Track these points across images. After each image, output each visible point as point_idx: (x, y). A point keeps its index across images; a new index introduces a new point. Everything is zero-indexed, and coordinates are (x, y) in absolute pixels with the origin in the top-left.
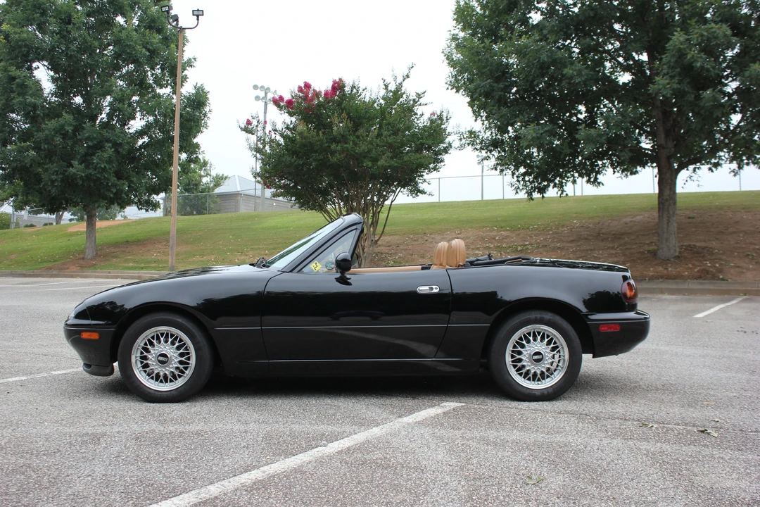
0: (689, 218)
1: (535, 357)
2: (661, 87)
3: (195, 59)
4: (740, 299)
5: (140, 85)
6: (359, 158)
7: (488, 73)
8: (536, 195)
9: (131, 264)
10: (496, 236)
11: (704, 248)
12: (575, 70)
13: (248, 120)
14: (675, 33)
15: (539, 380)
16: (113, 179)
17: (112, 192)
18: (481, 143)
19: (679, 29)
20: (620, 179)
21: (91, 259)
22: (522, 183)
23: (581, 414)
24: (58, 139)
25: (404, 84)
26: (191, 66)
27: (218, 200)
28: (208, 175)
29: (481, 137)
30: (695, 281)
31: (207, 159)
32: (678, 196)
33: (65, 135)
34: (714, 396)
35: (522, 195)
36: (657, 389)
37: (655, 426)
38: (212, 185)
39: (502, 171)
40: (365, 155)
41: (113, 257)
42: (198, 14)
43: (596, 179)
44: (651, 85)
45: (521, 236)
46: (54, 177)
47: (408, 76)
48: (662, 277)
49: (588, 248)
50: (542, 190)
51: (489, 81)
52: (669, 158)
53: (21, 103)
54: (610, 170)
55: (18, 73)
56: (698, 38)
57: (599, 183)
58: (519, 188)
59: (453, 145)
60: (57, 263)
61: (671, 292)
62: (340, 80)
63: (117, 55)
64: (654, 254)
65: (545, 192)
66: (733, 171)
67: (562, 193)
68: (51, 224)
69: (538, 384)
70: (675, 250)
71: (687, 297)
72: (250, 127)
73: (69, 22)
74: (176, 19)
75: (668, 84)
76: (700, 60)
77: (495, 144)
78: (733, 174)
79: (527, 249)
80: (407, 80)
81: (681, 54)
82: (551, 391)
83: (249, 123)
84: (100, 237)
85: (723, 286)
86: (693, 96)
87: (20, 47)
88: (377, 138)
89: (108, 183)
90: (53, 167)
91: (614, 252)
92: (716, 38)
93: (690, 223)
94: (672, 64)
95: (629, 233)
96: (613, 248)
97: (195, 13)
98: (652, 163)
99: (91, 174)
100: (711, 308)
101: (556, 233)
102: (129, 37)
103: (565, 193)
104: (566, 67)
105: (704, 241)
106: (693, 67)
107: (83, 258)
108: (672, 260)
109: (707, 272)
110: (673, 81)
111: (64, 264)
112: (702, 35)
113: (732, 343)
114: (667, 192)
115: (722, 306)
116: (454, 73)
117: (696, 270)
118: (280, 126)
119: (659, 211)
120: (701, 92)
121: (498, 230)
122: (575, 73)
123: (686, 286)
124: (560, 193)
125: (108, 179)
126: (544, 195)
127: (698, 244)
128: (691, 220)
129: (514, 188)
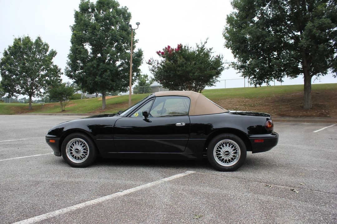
0: (317, 93)
1: (226, 153)
2: (303, 44)
3: (138, 40)
4: (334, 125)
5: (119, 49)
6: (188, 72)
7: (238, 41)
8: (258, 86)
10: (244, 101)
11: (322, 105)
12: (270, 39)
13: (149, 60)
14: (308, 23)
15: (228, 163)
16: (110, 82)
17: (110, 87)
18: (237, 67)
19: (310, 21)
20: (290, 79)
21: (104, 109)
22: (252, 81)
23: (242, 179)
24: (92, 69)
25: (205, 45)
26: (137, 42)
27: (152, 89)
28: (148, 80)
29: (237, 64)
30: (318, 117)
31: (147, 75)
32: (312, 86)
33: (94, 67)
34: (306, 170)
35: (253, 86)
36: (283, 166)
37: (272, 186)
38: (149, 83)
39: (245, 77)
40: (190, 71)
41: (111, 109)
42: (138, 24)
43: (281, 79)
44: (299, 43)
45: (253, 100)
46: (90, 82)
47: (206, 42)
48: (305, 116)
49: (278, 105)
50: (260, 84)
51: (238, 44)
52: (308, 71)
53: (79, 57)
54: (286, 76)
55: (78, 47)
56: (317, 24)
57: (282, 81)
58: (251, 83)
59: (224, 67)
60: (93, 111)
61: (308, 122)
62: (181, 44)
63: (112, 40)
64: (302, 107)
65: (261, 84)
66: (334, 76)
67: (268, 85)
68: (94, 97)
69: (228, 164)
70: (311, 106)
71: (313, 124)
72: (150, 62)
73: (95, 29)
74: (131, 26)
75: (306, 42)
76: (318, 33)
77: (242, 67)
78: (334, 77)
79: (255, 105)
80: (206, 44)
81: (311, 31)
82: (232, 167)
83: (150, 61)
84: (107, 102)
85: (329, 119)
86: (316, 47)
87: (79, 38)
88: (195, 65)
90: (90, 78)
91: (287, 106)
92: (325, 24)
93: (317, 95)
94: (307, 35)
95: (294, 99)
96: (287, 105)
97: (137, 24)
98: (302, 73)
99: (103, 81)
100: (321, 128)
101: (266, 99)
102: (115, 33)
103: (269, 85)
104: (267, 37)
105: (323, 102)
106: (315, 36)
107: (101, 109)
108: (309, 109)
109: (323, 114)
110: (308, 41)
111: (95, 111)
112: (319, 23)
113: (325, 144)
114: (307, 84)
115: (326, 127)
116: (227, 41)
117: (318, 113)
118: (160, 62)
119: (304, 91)
120: (318, 45)
121: (245, 99)
122: (270, 40)
123: (314, 119)
124: (267, 85)
125: (109, 82)
126: (261, 85)
127: (320, 103)
128: (318, 94)
129: (249, 83)
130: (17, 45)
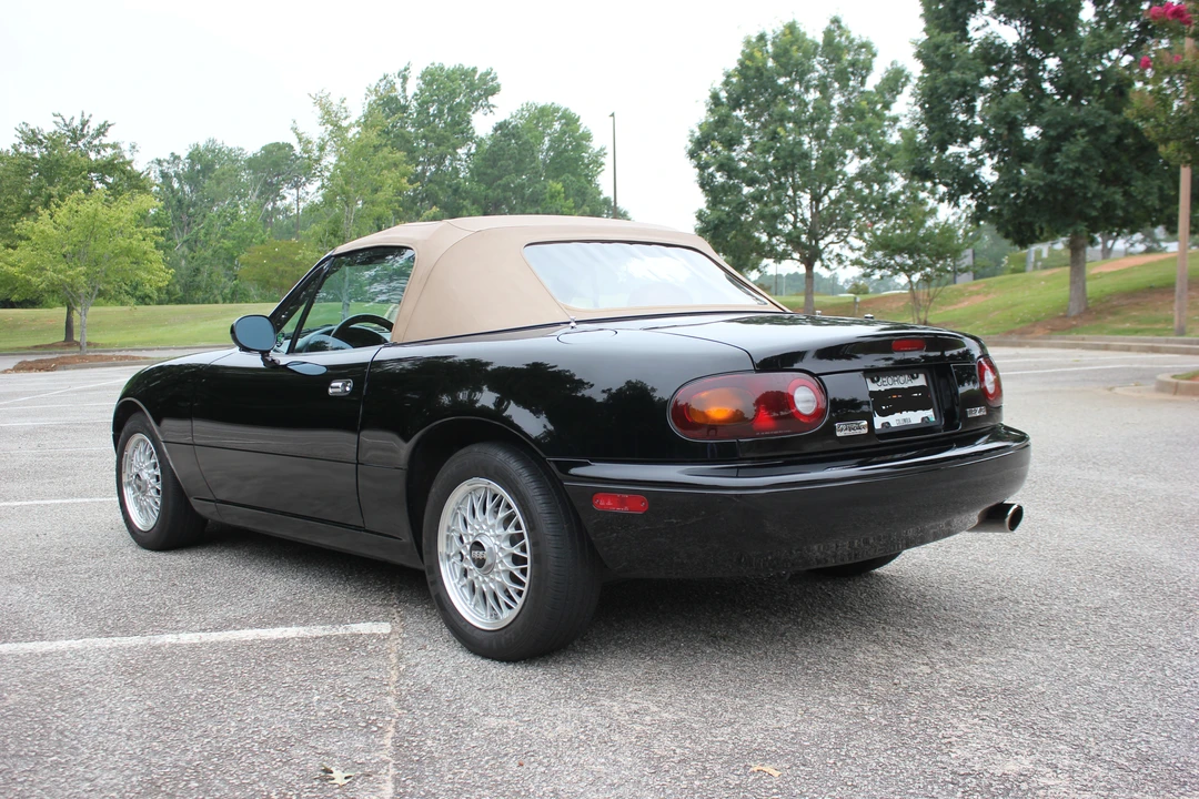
9: (1128, 325)
16: (1096, 187)
21: (1074, 318)
41: (1110, 313)
89: (1085, 194)
99: (1057, 183)
107: (1066, 315)
125: (1086, 187)
130: (748, 63)
